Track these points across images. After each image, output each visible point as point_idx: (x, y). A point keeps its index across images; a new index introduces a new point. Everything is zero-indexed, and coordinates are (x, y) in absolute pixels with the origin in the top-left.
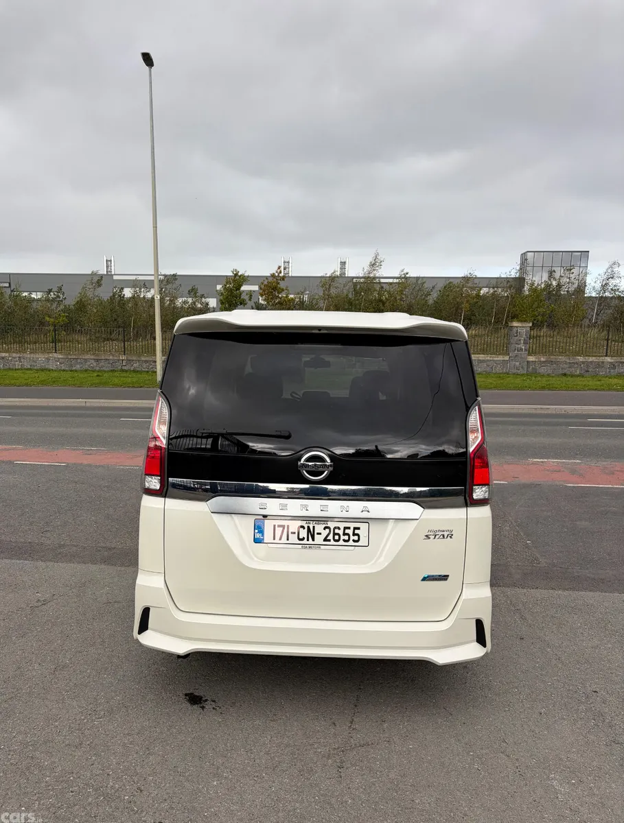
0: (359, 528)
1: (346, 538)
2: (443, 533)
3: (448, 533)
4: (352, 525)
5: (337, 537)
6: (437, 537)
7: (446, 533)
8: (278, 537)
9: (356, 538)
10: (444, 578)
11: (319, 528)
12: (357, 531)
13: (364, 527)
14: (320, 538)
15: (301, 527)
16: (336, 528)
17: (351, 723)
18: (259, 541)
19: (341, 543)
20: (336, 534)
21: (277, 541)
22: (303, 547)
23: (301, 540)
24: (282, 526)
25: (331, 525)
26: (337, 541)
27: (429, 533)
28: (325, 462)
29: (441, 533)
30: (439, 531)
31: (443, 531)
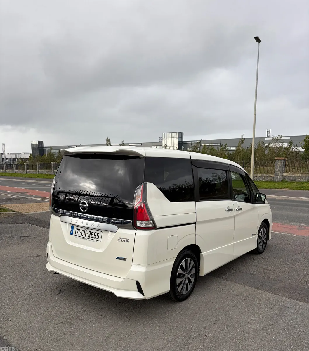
0: (99, 233)
1: (95, 237)
2: (125, 240)
3: (127, 240)
4: (97, 232)
5: (92, 236)
6: (122, 241)
7: (126, 240)
8: (76, 233)
9: (97, 237)
10: (125, 259)
11: (88, 232)
12: (98, 235)
13: (100, 233)
14: (87, 235)
15: (83, 230)
16: (93, 232)
17: (90, 312)
18: (72, 234)
19: (93, 238)
20: (92, 235)
21: (76, 235)
22: (82, 238)
23: (82, 235)
24: (78, 229)
25: (91, 231)
26: (92, 237)
27: (119, 239)
28: (86, 205)
29: (124, 239)
30: (123, 238)
31: (125, 239)
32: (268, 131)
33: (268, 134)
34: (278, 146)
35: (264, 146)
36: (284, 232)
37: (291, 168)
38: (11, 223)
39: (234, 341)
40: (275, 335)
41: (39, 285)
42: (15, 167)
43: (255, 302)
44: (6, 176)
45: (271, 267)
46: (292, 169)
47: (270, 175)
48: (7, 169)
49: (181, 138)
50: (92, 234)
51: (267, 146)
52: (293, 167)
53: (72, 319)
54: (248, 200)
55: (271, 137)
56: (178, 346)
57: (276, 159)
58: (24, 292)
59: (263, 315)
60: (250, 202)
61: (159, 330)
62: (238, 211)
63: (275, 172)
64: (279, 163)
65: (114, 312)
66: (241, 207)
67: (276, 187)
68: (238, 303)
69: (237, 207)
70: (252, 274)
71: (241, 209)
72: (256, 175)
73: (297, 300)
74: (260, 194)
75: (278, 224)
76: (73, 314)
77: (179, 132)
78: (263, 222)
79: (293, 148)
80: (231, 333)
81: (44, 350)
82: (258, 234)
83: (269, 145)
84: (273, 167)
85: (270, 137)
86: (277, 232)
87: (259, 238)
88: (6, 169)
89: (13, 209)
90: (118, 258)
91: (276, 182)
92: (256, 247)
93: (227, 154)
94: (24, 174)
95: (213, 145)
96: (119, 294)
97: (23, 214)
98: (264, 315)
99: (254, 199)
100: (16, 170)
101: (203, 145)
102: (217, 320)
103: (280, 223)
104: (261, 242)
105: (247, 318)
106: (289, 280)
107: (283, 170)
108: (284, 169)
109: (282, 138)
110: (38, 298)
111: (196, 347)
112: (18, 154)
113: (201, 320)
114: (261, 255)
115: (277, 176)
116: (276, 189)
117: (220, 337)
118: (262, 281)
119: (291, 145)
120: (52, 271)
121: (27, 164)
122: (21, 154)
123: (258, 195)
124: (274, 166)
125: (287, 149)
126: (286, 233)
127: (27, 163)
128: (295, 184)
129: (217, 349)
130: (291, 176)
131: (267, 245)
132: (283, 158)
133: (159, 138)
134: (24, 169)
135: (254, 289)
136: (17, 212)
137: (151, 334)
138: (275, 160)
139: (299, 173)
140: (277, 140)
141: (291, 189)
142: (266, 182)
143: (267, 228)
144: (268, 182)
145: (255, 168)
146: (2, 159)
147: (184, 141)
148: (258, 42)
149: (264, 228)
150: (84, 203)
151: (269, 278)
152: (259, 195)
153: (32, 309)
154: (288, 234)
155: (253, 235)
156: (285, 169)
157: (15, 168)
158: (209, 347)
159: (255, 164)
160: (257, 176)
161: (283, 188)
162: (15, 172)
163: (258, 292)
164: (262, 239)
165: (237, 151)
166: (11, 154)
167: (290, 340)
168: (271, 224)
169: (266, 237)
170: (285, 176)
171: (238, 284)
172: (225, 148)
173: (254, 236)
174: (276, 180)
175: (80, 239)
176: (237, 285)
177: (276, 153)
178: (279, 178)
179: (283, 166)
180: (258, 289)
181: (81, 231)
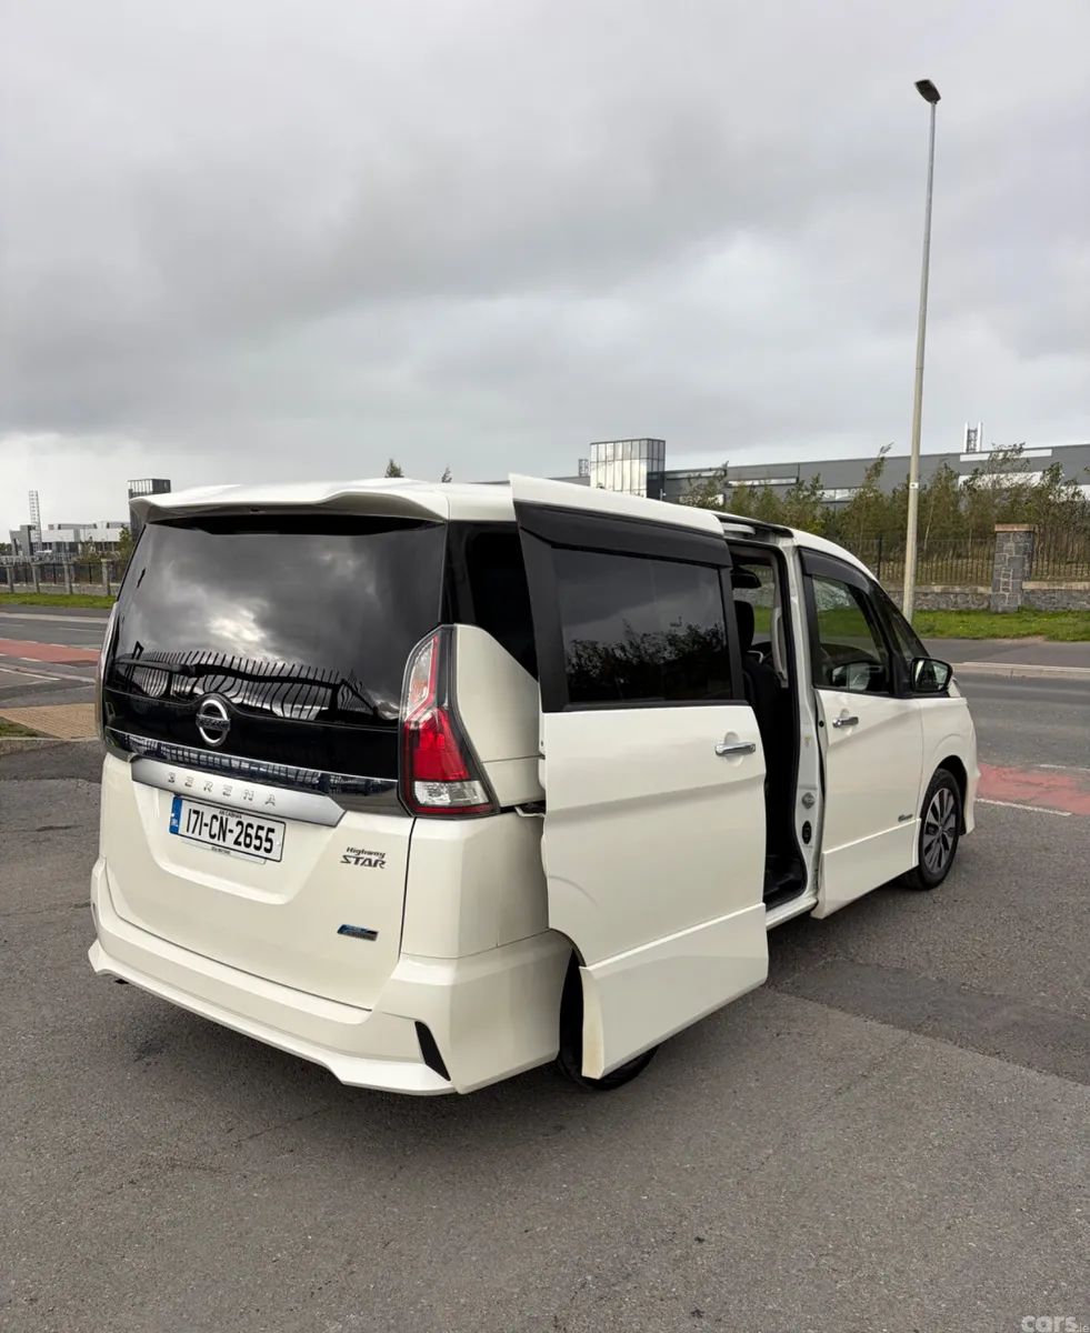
0: (272, 831)
1: (257, 843)
2: (369, 856)
3: (377, 858)
4: (267, 824)
5: (248, 841)
6: (361, 861)
7: (374, 858)
8: (191, 829)
9: (268, 845)
10: (370, 935)
11: (232, 823)
12: (271, 835)
13: (278, 828)
14: (231, 838)
15: (215, 817)
16: (250, 825)
17: (250, 1138)
18: (174, 830)
19: (252, 850)
20: (247, 835)
21: (190, 834)
22: (213, 849)
23: (213, 837)
24: (196, 812)
25: (246, 820)
26: (248, 846)
27: (349, 853)
28: (221, 716)
29: (366, 856)
30: (363, 852)
31: (370, 853)
32: (969, 431)
33: (969, 441)
34: (1006, 484)
35: (954, 486)
36: (1024, 803)
37: (1054, 561)
38: (16, 778)
39: (812, 1265)
40: (979, 1235)
41: (72, 1021)
42: (69, 572)
43: (905, 1089)
44: (39, 604)
45: (974, 940)
46: (1056, 566)
47: (976, 590)
48: (44, 580)
49: (655, 462)
50: (250, 831)
51: (965, 483)
52: (1061, 556)
53: (174, 1166)
54: (881, 684)
55: (981, 452)
56: (583, 1286)
57: (996, 529)
58: (7, 1053)
59: (936, 1143)
60: (892, 694)
61: (512, 1212)
62: (838, 729)
63: (995, 578)
64: (1010, 545)
65: (344, 1133)
66: (852, 715)
67: (997, 631)
68: (838, 1093)
69: (838, 716)
70: (898, 971)
71: (854, 721)
72: (923, 588)
73: (1073, 1077)
74: (928, 661)
75: (1005, 770)
76: (180, 1143)
77: (648, 440)
78: (941, 766)
79: (1063, 488)
80: (804, 1226)
81: (40, 1302)
82: (923, 815)
83: (972, 479)
84: (988, 559)
85: (978, 450)
86: (998, 803)
87: (926, 829)
88: (40, 579)
89: (30, 726)
90: (343, 930)
91: (997, 613)
92: (915, 863)
93: (822, 516)
94: (101, 598)
95: (773, 482)
96: (350, 1071)
97: (67, 743)
98: (939, 1145)
99: (906, 681)
100: (73, 585)
101: (734, 483)
102: (751, 1168)
103: (1009, 766)
104: (934, 845)
105: (871, 1160)
106: (1042, 994)
107: (1023, 571)
108: (1027, 565)
109: (1024, 455)
110: (56, 1078)
111: (656, 1293)
112: (84, 527)
113: (686, 1170)
114: (936, 893)
115: (1001, 592)
116: (999, 640)
117: (756, 1248)
118: (933, 999)
119: (1055, 479)
120: (107, 975)
121: (112, 563)
122: (95, 526)
123: (921, 664)
124: (990, 557)
125: (1039, 492)
126: (1031, 805)
127: (111, 557)
128: (1070, 619)
129: (740, 1301)
130: (1054, 591)
131: (958, 851)
132: (1024, 528)
133: (580, 461)
134: (100, 581)
135: (903, 1034)
136: (45, 735)
137: (476, 1232)
138: (995, 535)
139: (1081, 580)
140: (1005, 460)
141: (1054, 638)
142: (960, 613)
143: (958, 791)
144: (968, 612)
145: (920, 563)
146: (31, 544)
147: (666, 469)
148: (929, 100)
149: (946, 791)
150: (213, 710)
151: (963, 984)
152: (923, 666)
153: (27, 1123)
154: (1038, 806)
155: (901, 819)
156: (1031, 566)
157: (70, 576)
158: (707, 1291)
159: (919, 549)
160: (926, 594)
161: (1024, 636)
162: (71, 591)
163: (920, 1042)
164: (939, 834)
165: (859, 504)
166: (60, 527)
167: (1041, 1255)
168: (973, 774)
169: (952, 823)
170: (1033, 591)
171: (843, 1010)
172: (814, 494)
173: (905, 824)
174: (997, 607)
175: (206, 854)
176: (837, 1015)
177: (995, 506)
178: (1008, 600)
179: (1024, 554)
180: (917, 1032)
181: (207, 819)
